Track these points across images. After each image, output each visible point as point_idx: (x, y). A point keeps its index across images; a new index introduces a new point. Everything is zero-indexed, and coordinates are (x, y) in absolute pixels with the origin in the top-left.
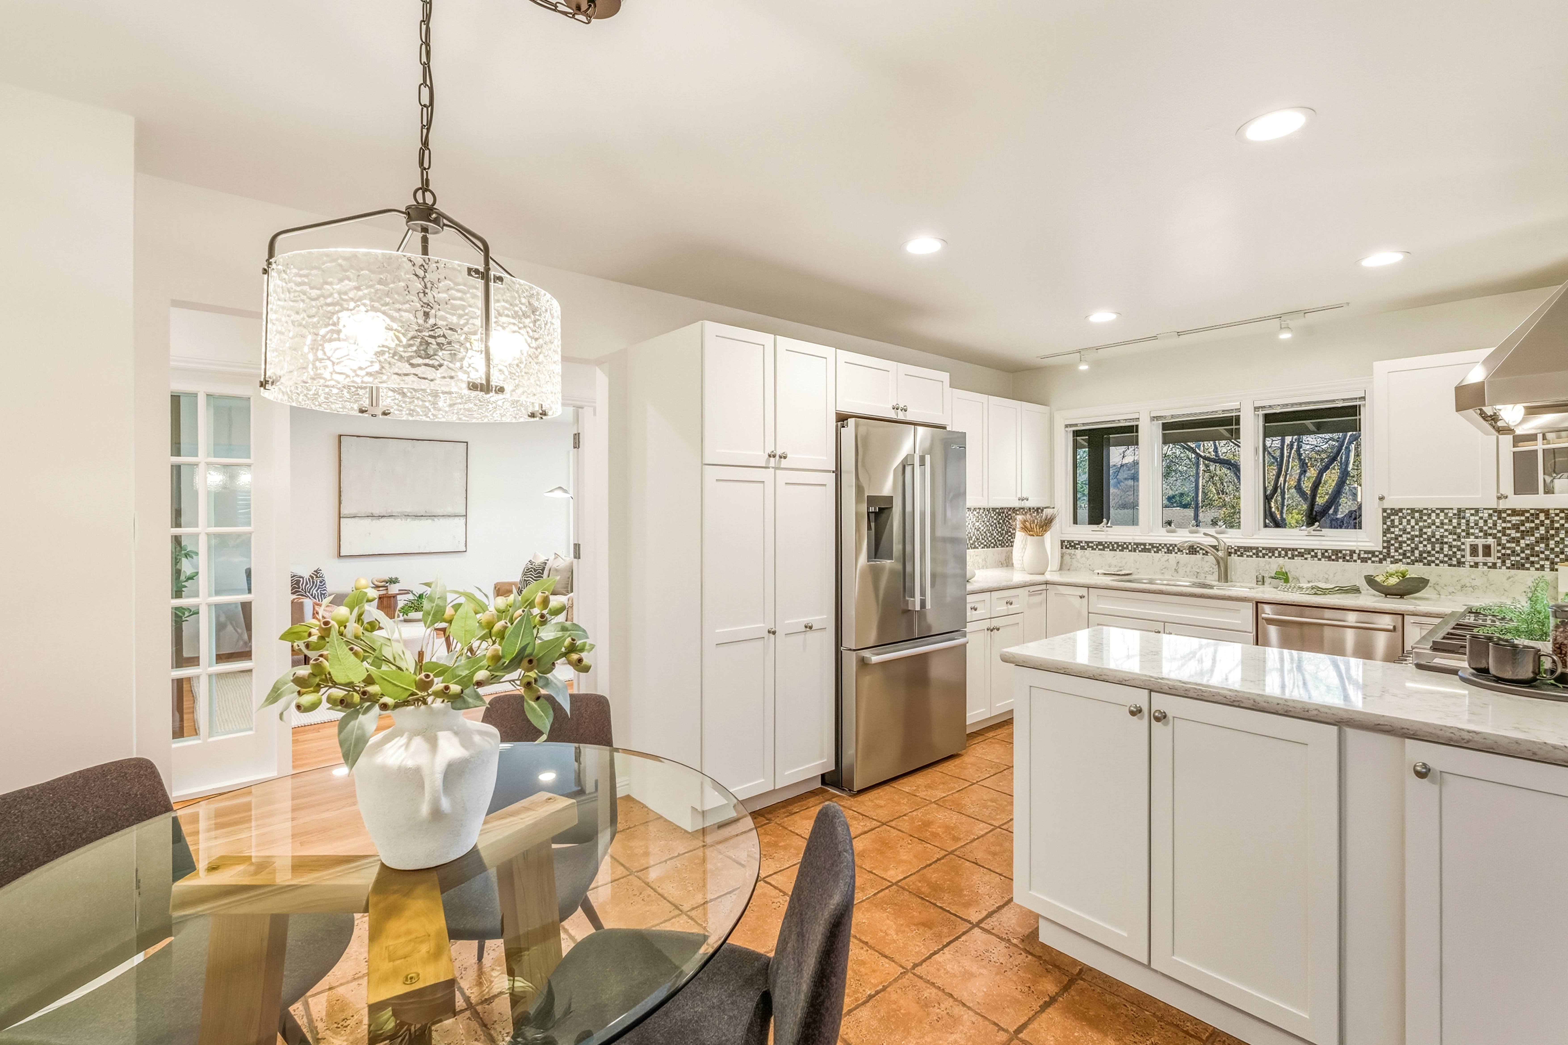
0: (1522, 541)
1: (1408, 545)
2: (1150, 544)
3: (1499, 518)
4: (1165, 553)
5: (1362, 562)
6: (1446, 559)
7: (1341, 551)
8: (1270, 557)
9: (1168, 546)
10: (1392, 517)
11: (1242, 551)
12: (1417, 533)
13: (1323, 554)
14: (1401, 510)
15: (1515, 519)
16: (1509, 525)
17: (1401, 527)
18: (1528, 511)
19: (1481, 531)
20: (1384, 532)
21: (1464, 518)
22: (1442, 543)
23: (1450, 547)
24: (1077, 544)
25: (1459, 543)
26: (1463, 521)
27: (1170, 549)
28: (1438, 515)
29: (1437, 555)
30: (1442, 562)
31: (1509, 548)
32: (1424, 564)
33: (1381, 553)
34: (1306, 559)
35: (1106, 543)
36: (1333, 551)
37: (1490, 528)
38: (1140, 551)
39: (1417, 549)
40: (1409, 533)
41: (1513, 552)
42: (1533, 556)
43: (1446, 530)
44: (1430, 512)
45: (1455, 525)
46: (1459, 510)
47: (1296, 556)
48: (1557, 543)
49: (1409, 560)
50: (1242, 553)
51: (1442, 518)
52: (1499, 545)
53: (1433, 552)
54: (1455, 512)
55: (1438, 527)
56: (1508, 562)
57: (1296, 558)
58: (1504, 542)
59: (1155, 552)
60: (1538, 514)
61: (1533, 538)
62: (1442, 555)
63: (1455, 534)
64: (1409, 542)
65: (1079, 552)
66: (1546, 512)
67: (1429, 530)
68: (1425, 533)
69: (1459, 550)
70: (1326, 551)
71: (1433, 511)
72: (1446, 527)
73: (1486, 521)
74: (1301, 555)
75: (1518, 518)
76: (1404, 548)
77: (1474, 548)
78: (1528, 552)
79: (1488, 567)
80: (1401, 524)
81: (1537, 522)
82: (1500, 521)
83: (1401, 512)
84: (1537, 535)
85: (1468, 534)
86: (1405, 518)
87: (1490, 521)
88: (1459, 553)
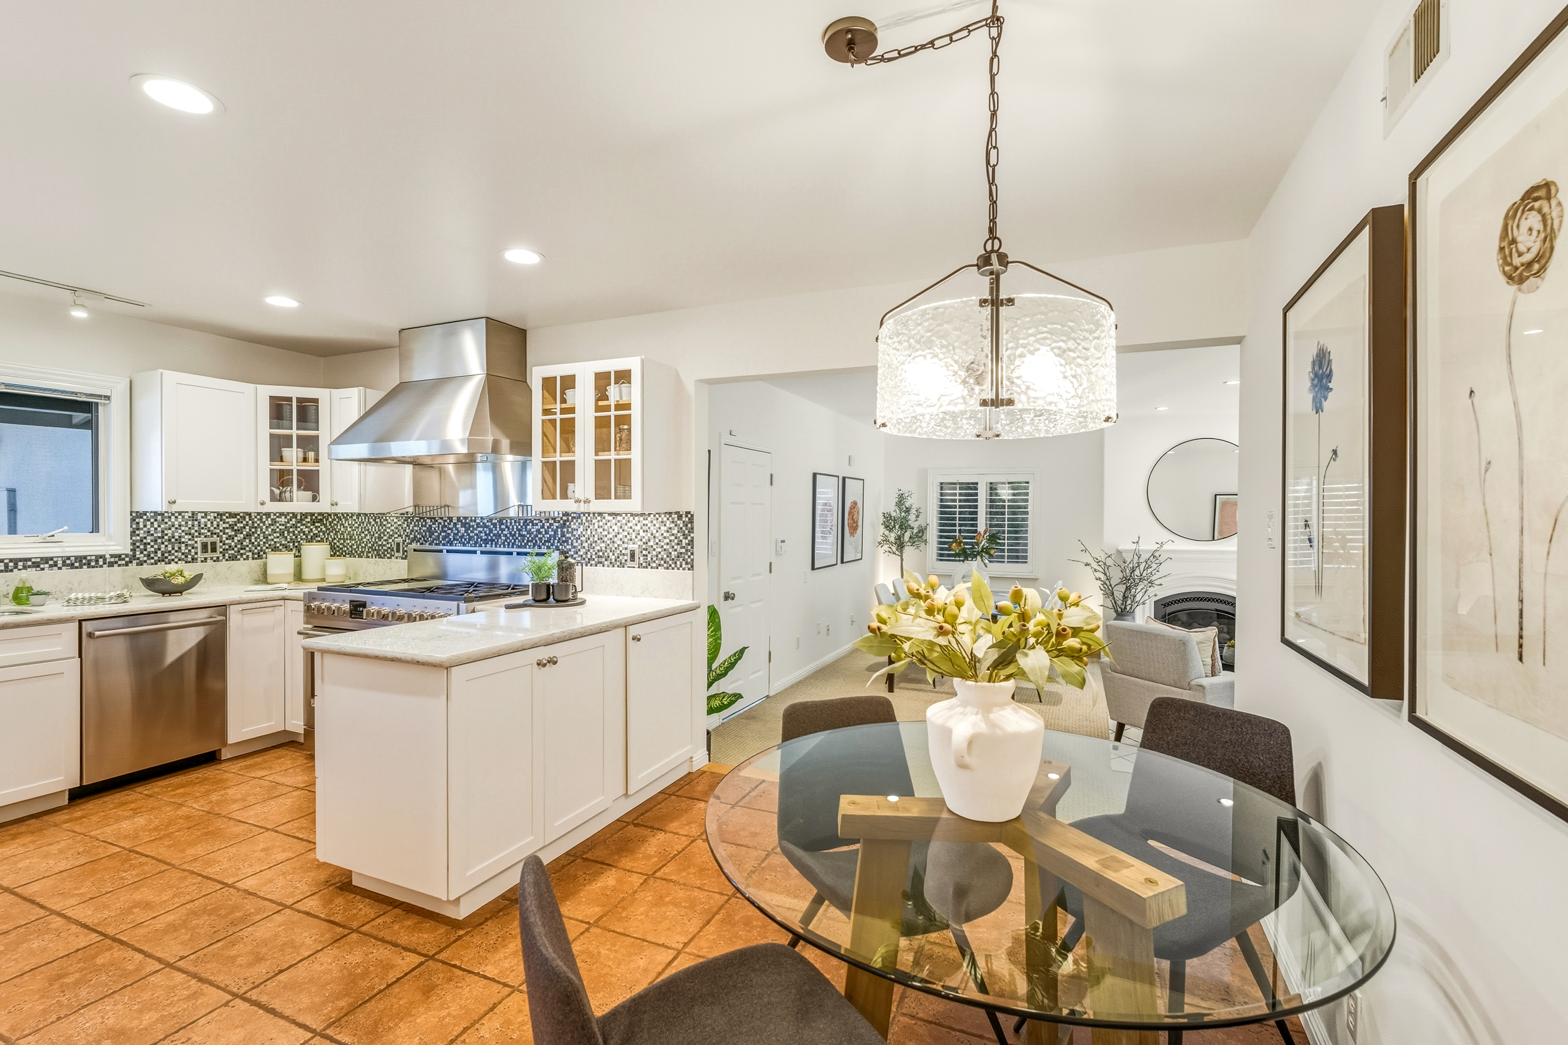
0: (236, 538)
1: (152, 547)
3: (221, 520)
5: (107, 566)
6: (183, 557)
7: (85, 557)
10: (137, 520)
12: (160, 535)
13: (64, 562)
14: (145, 513)
15: (231, 521)
16: (228, 525)
17: (145, 529)
18: (239, 515)
19: (209, 531)
20: (131, 535)
21: (196, 520)
22: (180, 543)
23: (186, 545)
25: (193, 542)
26: (196, 523)
28: (176, 517)
29: (176, 554)
30: (179, 560)
31: (227, 544)
32: (166, 564)
33: (127, 555)
34: (43, 569)
36: (76, 557)
37: (215, 528)
39: (159, 549)
40: (152, 535)
41: (230, 547)
42: (242, 549)
43: (183, 531)
44: (170, 515)
45: (190, 526)
46: (193, 513)
47: (29, 567)
48: (256, 538)
49: (153, 561)
51: (180, 520)
52: (221, 542)
53: (173, 552)
54: (190, 515)
55: (176, 528)
56: (227, 555)
57: (30, 569)
58: (224, 539)
60: (245, 517)
61: (242, 536)
62: (180, 554)
63: (190, 534)
64: (152, 544)
66: (250, 515)
67: (170, 531)
68: (166, 535)
69: (193, 548)
70: (68, 558)
71: (173, 514)
72: (183, 528)
73: (212, 523)
74: (36, 565)
75: (233, 520)
76: (148, 550)
77: (204, 546)
78: (239, 546)
79: (215, 561)
80: (145, 526)
81: (244, 522)
82: (221, 523)
83: (146, 515)
84: (244, 533)
85: (199, 534)
86: (149, 520)
87: (215, 523)
88: (193, 551)
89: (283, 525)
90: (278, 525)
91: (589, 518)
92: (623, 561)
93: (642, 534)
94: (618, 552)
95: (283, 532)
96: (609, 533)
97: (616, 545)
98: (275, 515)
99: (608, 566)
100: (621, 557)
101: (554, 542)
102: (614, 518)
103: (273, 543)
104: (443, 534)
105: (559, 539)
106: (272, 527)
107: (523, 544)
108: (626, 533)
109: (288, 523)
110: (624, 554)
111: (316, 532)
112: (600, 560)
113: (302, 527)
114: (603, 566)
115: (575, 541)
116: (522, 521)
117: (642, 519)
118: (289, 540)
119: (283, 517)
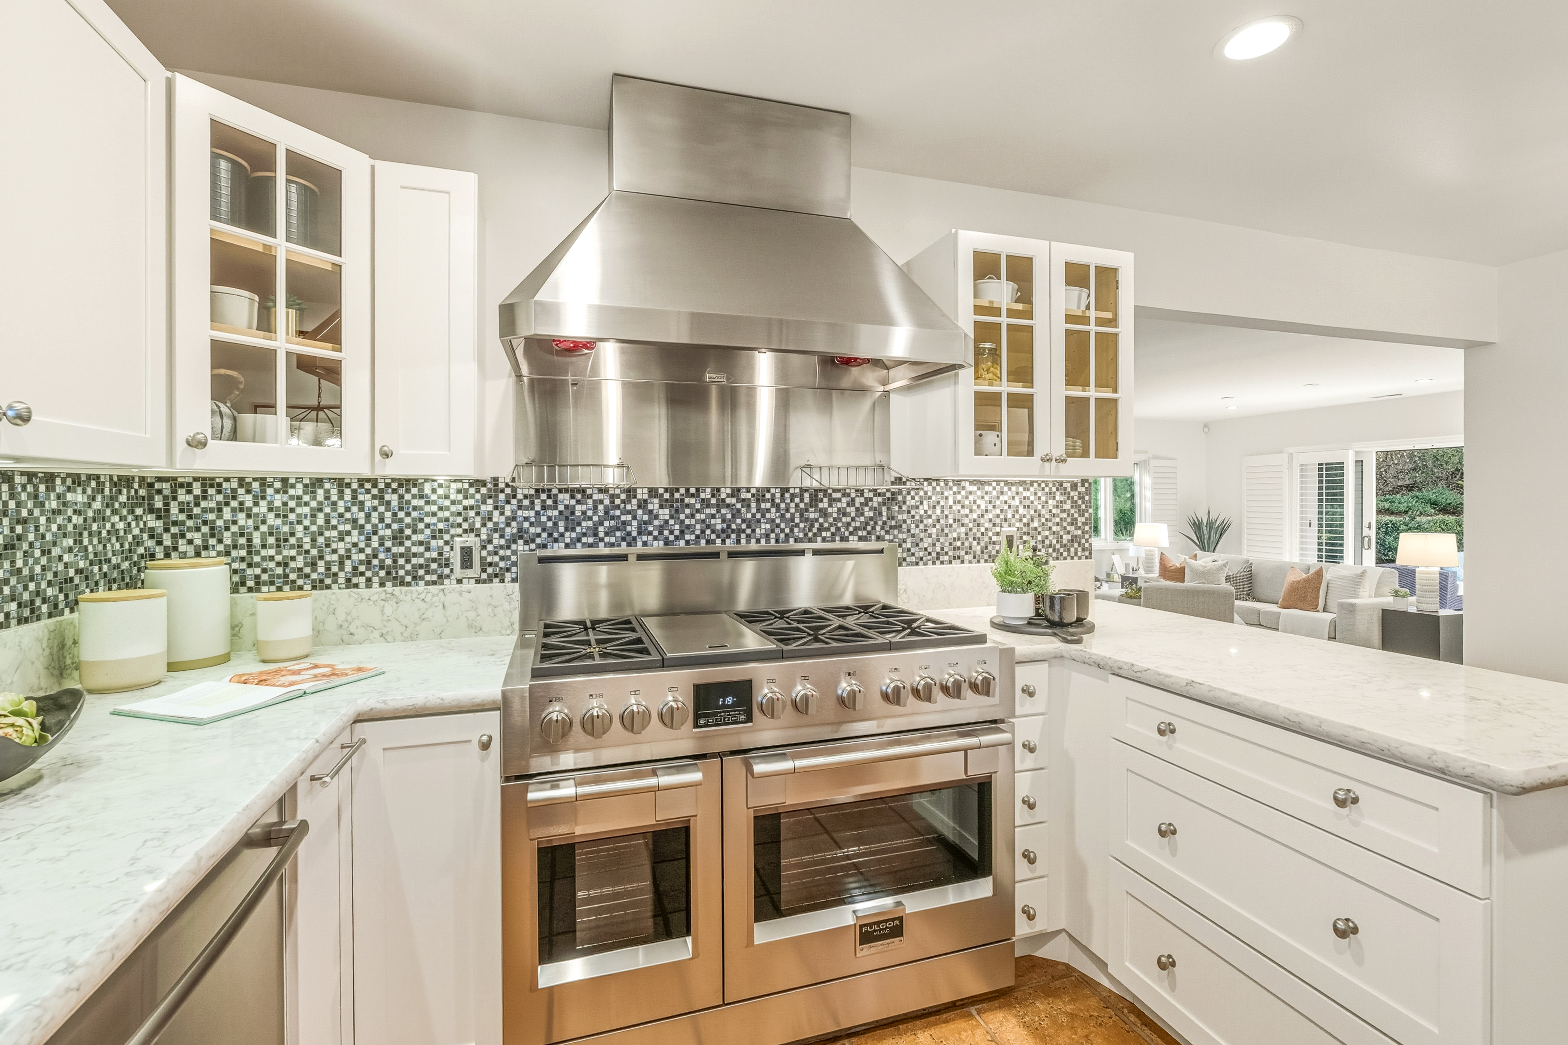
66: (10, 478)
90: (70, 512)
91: (938, 489)
92: (994, 553)
93: (1021, 511)
94: (986, 539)
95: (81, 534)
96: (971, 511)
97: (983, 530)
98: (63, 480)
99: (970, 562)
100: (990, 547)
101: (874, 528)
102: (979, 489)
104: (606, 523)
105: (885, 523)
106: (59, 520)
107: (810, 535)
108: (998, 511)
109: (88, 506)
110: (994, 543)
112: (957, 553)
113: (112, 519)
114: (962, 562)
115: (913, 526)
116: (807, 495)
117: (1021, 489)
118: (91, 556)
119: (79, 490)
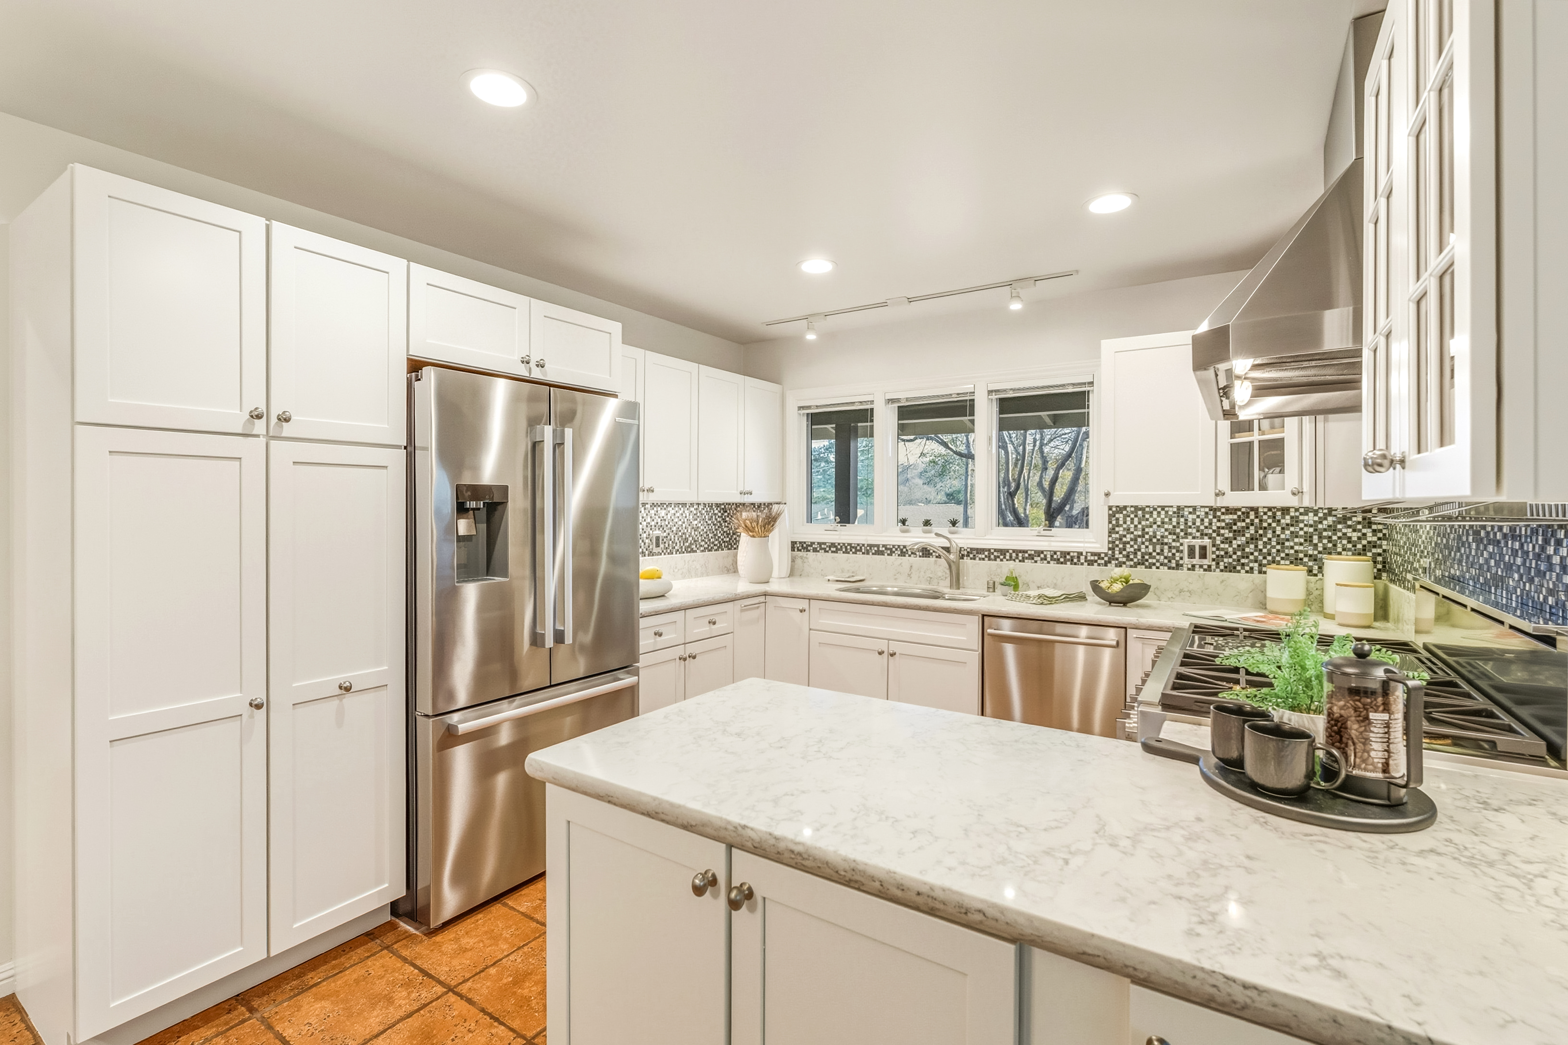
0: (1234, 542)
1: (1132, 546)
2: (883, 546)
3: (1214, 517)
4: (899, 555)
5: (1089, 565)
6: (1166, 561)
7: (1069, 553)
8: (1002, 560)
9: (902, 547)
10: (1117, 516)
11: (974, 553)
12: (1140, 533)
13: (1052, 556)
14: (1125, 508)
15: (1228, 518)
16: (1223, 524)
17: (1125, 526)
18: (1239, 510)
19: (1198, 531)
20: (1110, 532)
21: (1182, 516)
22: (1162, 544)
23: (1170, 547)
24: (809, 546)
25: (1178, 544)
26: (1182, 520)
27: (903, 551)
28: (1159, 513)
29: (1158, 557)
30: (1162, 564)
31: (1223, 549)
32: (1146, 567)
33: (1106, 554)
34: (1036, 562)
35: (839, 544)
36: (1061, 552)
37: (1206, 527)
38: (873, 554)
39: (1139, 550)
40: (1132, 533)
41: (1226, 553)
42: (1243, 557)
43: (1166, 530)
44: (1152, 509)
45: (1174, 524)
46: (1179, 508)
47: (1027, 558)
48: (1265, 543)
49: (1132, 563)
50: (974, 556)
51: (1163, 516)
52: (1214, 546)
53: (1154, 554)
54: (1175, 510)
55: (1159, 526)
56: (1222, 564)
57: (1026, 561)
58: (1218, 542)
59: (888, 555)
60: (1248, 513)
61: (1244, 539)
62: (1162, 557)
63: (1174, 534)
64: (1132, 543)
65: (811, 555)
66: (1255, 510)
67: (1151, 529)
68: (1147, 533)
69: (1178, 551)
70: (1055, 553)
71: (1155, 509)
72: (1166, 526)
73: (1202, 520)
74: (1031, 557)
75: (1231, 516)
76: (1128, 550)
77: (1191, 549)
78: (1239, 553)
79: (1205, 570)
80: (1125, 523)
81: (1248, 521)
82: (1215, 520)
83: (1126, 510)
84: (1248, 535)
85: (1186, 534)
86: (1129, 516)
87: (1206, 520)
88: (1177, 554)
89: (1311, 526)
95: (1311, 537)
98: (1297, 510)
103: (1292, 552)
106: (1292, 529)
109: (1321, 523)
111: (1375, 539)
113: (1344, 531)
118: (1320, 549)
119: (1311, 514)
